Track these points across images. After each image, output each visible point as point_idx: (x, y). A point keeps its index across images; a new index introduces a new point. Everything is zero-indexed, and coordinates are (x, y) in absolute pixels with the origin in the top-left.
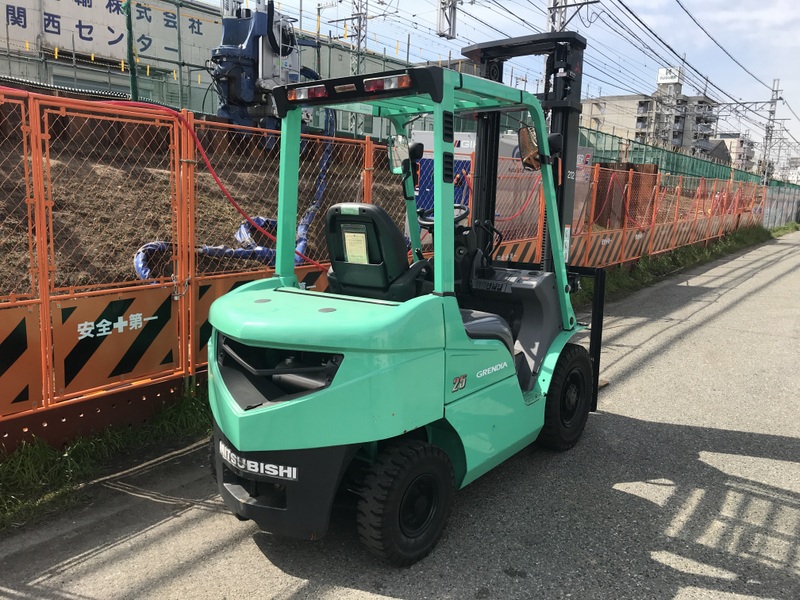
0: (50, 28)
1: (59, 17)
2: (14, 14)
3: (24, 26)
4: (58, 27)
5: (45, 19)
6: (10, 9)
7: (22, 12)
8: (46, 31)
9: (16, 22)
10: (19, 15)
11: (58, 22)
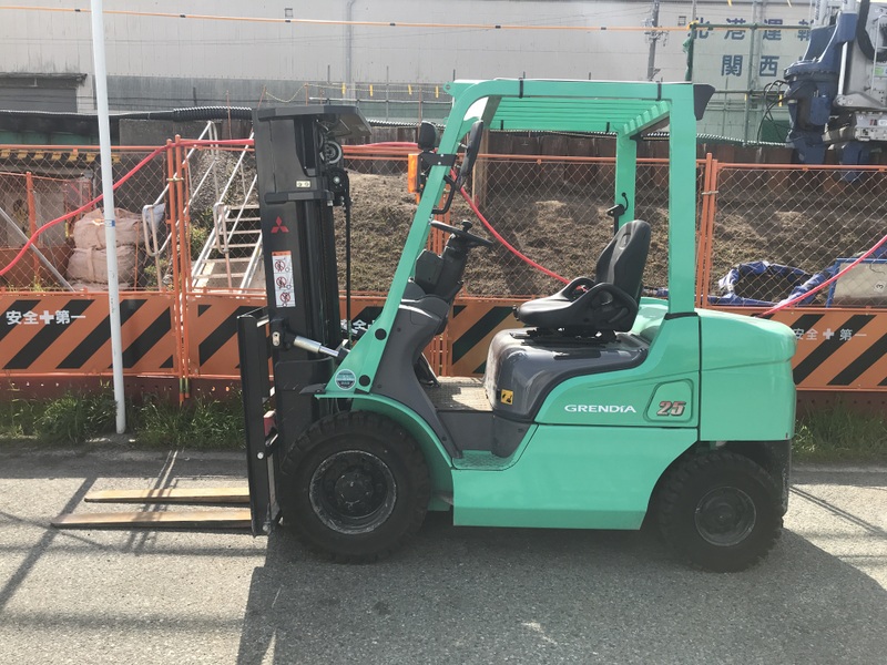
0: (767, 71)
1: (778, 58)
2: (730, 64)
3: (739, 75)
4: (775, 69)
5: (762, 63)
6: (726, 59)
7: (739, 59)
8: (761, 75)
9: (731, 71)
10: (735, 64)
11: (776, 64)
